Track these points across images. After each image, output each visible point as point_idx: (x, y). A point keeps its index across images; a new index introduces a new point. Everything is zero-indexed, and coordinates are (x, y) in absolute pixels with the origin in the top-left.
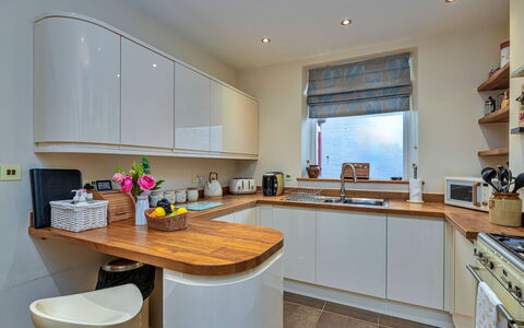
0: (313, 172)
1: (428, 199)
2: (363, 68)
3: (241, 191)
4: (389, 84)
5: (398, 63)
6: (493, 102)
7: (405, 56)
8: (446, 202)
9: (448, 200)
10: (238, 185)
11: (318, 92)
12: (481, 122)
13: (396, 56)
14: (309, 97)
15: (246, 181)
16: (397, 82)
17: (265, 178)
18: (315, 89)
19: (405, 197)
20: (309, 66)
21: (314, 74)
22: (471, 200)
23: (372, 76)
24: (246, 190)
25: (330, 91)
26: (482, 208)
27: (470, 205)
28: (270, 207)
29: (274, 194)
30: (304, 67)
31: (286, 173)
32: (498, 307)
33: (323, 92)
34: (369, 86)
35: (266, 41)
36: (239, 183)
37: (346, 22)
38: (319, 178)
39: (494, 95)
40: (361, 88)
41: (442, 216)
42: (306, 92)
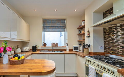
0: (45, 45)
1: (70, 50)
2: (56, 21)
3: (26, 51)
4: (62, 25)
5: (63, 21)
6: (80, 31)
7: (65, 20)
8: (73, 50)
9: (74, 50)
10: (25, 49)
11: (46, 25)
12: (78, 35)
13: (63, 20)
14: (44, 26)
15: (27, 48)
16: (63, 25)
17: (33, 47)
18: (45, 24)
19: (65, 50)
20: (44, 19)
21: (45, 21)
22: (78, 50)
23: (58, 23)
24: (27, 50)
25: (49, 25)
26: (80, 51)
27: (78, 51)
28: (36, 54)
29: (36, 51)
30: (43, 19)
31: (38, 45)
32: (95, 69)
33: (47, 25)
34: (58, 25)
35: (35, 10)
36: (25, 48)
37: (56, 10)
38: (46, 46)
39: (80, 30)
40: (56, 26)
41: (75, 53)
42: (43, 25)
